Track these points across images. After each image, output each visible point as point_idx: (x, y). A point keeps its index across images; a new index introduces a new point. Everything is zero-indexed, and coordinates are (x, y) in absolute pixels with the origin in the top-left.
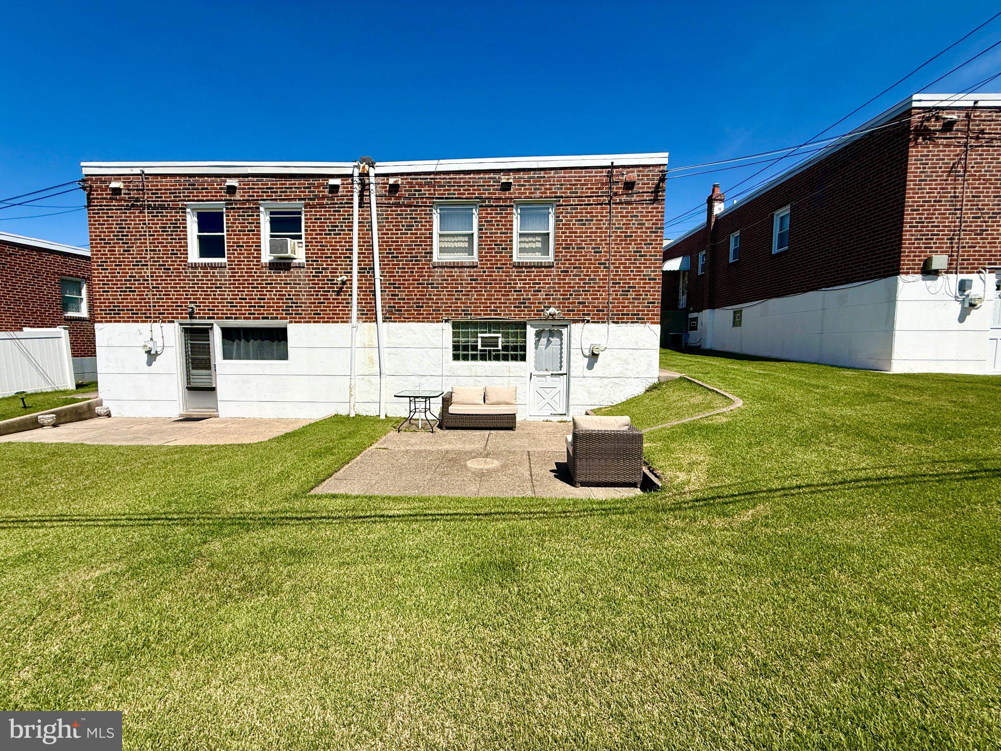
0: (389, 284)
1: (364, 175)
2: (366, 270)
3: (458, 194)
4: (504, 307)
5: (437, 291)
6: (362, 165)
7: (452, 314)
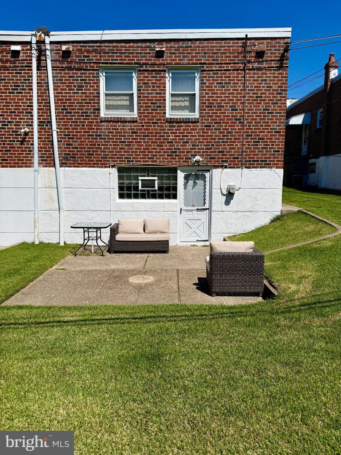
0: (64, 135)
1: (41, 42)
2: (45, 123)
3: (120, 60)
4: (160, 155)
5: (105, 142)
6: (38, 34)
7: (117, 161)
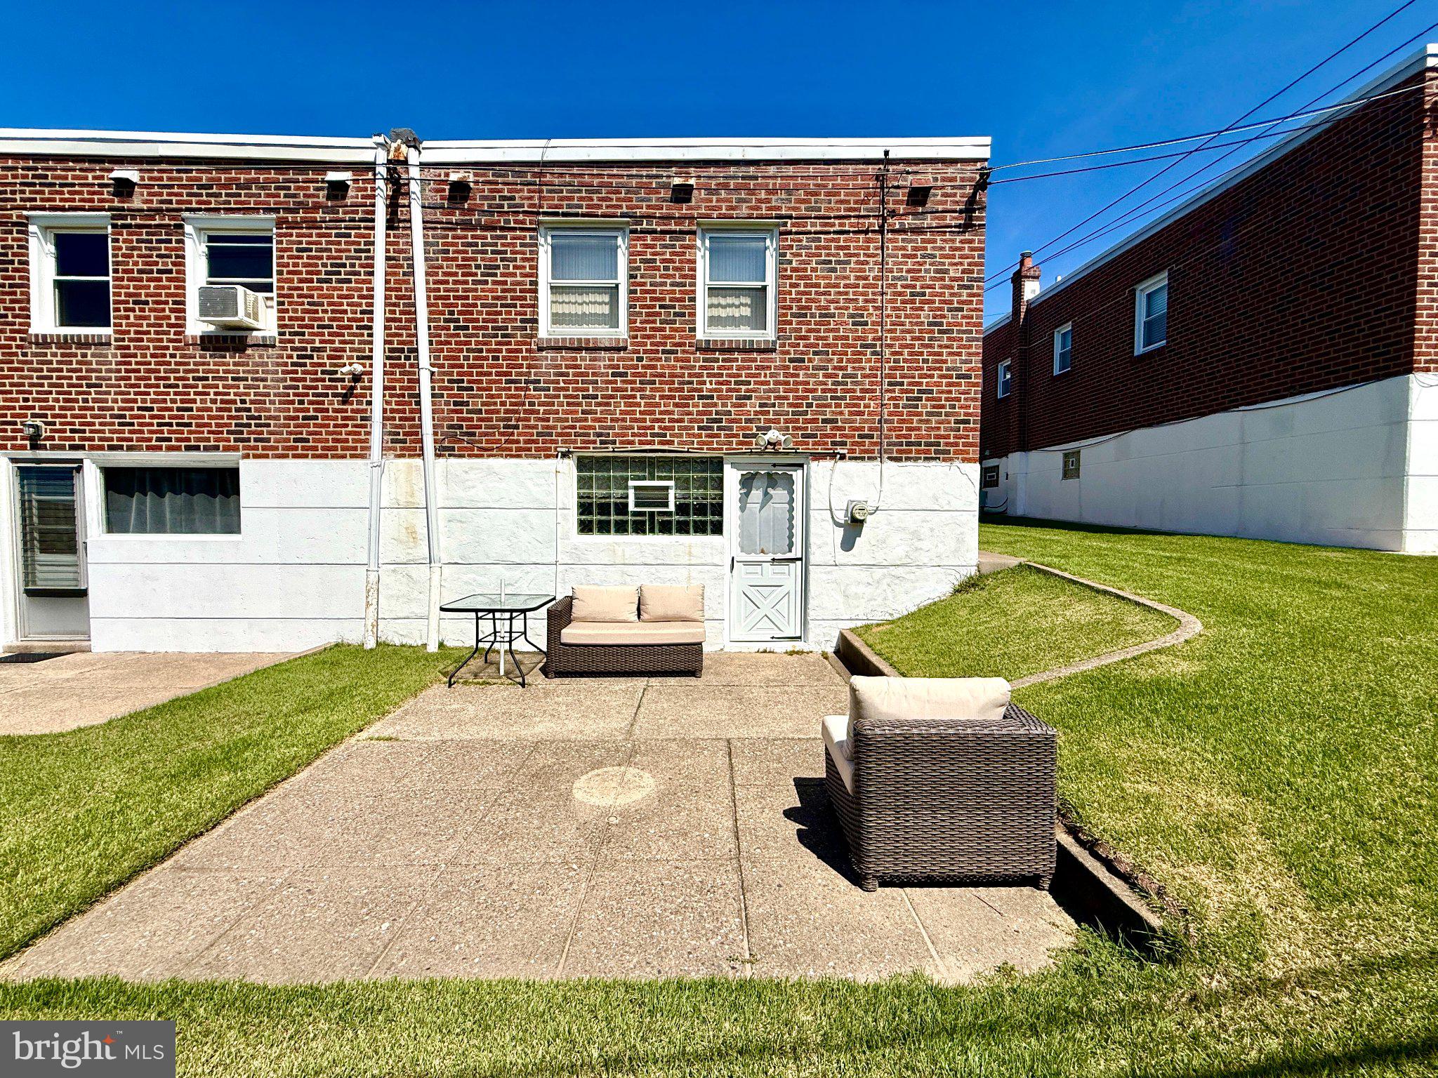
0: (449, 381)
1: (396, 165)
2: (402, 353)
3: (588, 207)
4: (680, 428)
5: (546, 396)
6: (394, 145)
7: (575, 442)
